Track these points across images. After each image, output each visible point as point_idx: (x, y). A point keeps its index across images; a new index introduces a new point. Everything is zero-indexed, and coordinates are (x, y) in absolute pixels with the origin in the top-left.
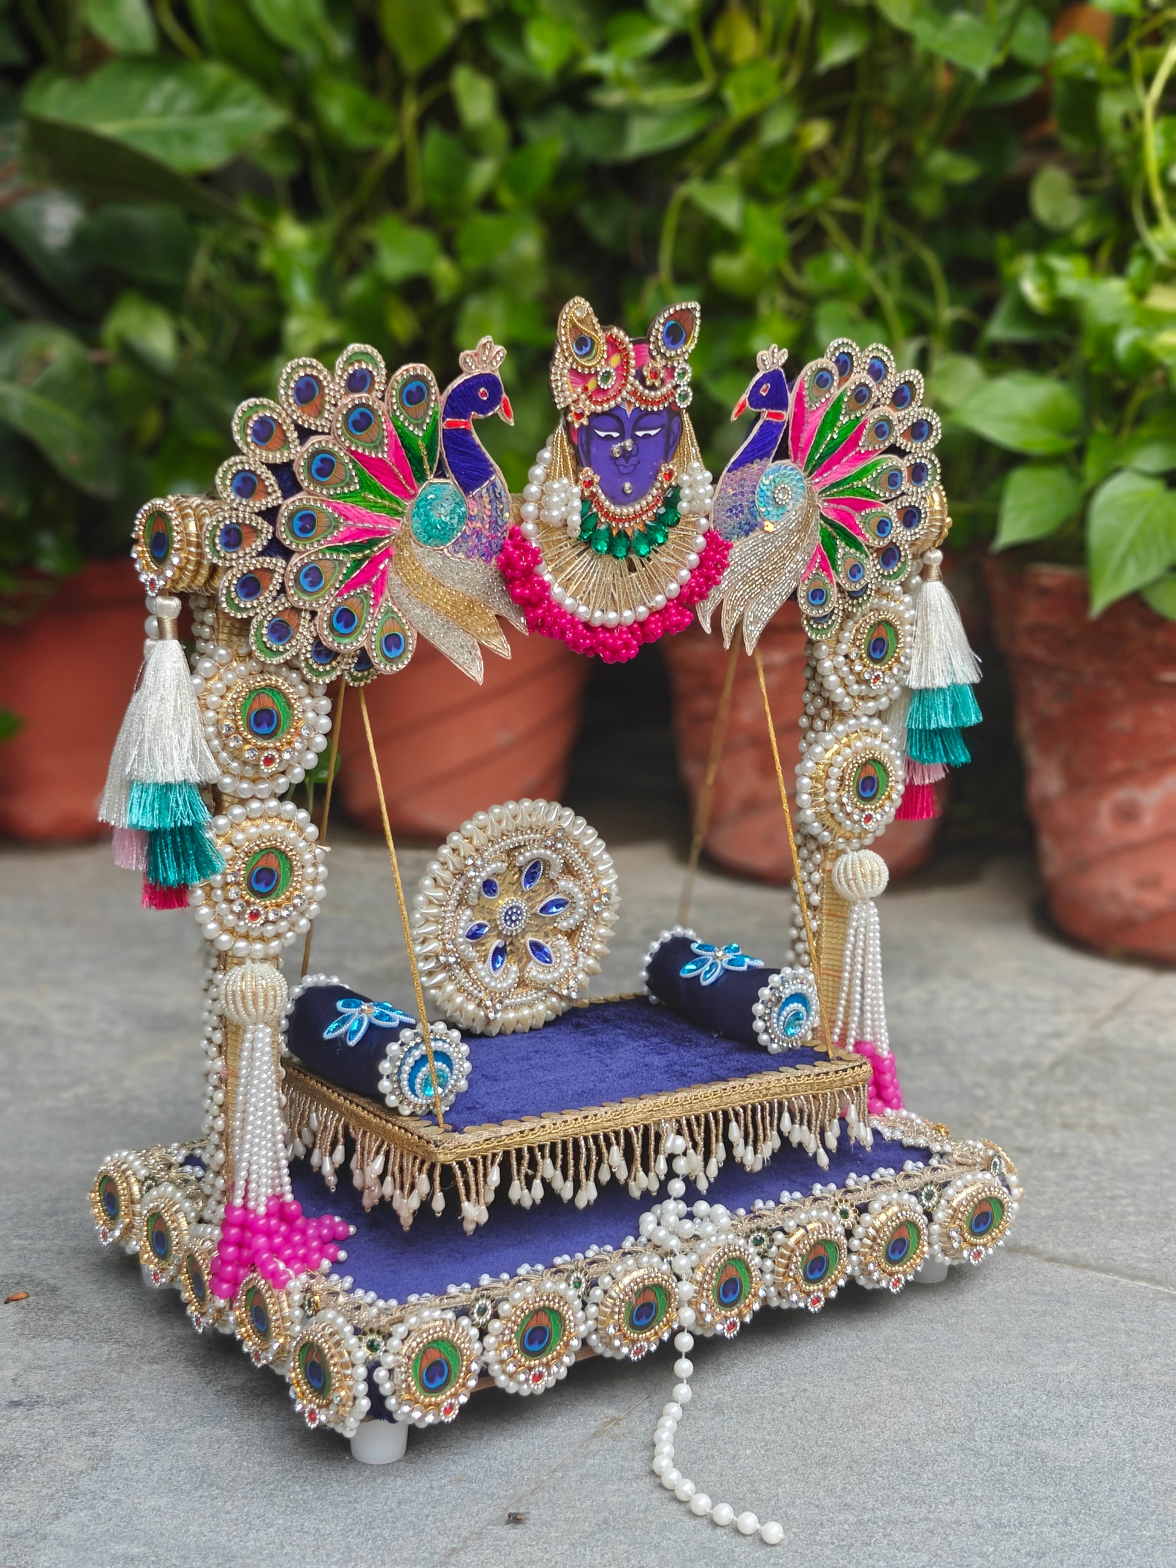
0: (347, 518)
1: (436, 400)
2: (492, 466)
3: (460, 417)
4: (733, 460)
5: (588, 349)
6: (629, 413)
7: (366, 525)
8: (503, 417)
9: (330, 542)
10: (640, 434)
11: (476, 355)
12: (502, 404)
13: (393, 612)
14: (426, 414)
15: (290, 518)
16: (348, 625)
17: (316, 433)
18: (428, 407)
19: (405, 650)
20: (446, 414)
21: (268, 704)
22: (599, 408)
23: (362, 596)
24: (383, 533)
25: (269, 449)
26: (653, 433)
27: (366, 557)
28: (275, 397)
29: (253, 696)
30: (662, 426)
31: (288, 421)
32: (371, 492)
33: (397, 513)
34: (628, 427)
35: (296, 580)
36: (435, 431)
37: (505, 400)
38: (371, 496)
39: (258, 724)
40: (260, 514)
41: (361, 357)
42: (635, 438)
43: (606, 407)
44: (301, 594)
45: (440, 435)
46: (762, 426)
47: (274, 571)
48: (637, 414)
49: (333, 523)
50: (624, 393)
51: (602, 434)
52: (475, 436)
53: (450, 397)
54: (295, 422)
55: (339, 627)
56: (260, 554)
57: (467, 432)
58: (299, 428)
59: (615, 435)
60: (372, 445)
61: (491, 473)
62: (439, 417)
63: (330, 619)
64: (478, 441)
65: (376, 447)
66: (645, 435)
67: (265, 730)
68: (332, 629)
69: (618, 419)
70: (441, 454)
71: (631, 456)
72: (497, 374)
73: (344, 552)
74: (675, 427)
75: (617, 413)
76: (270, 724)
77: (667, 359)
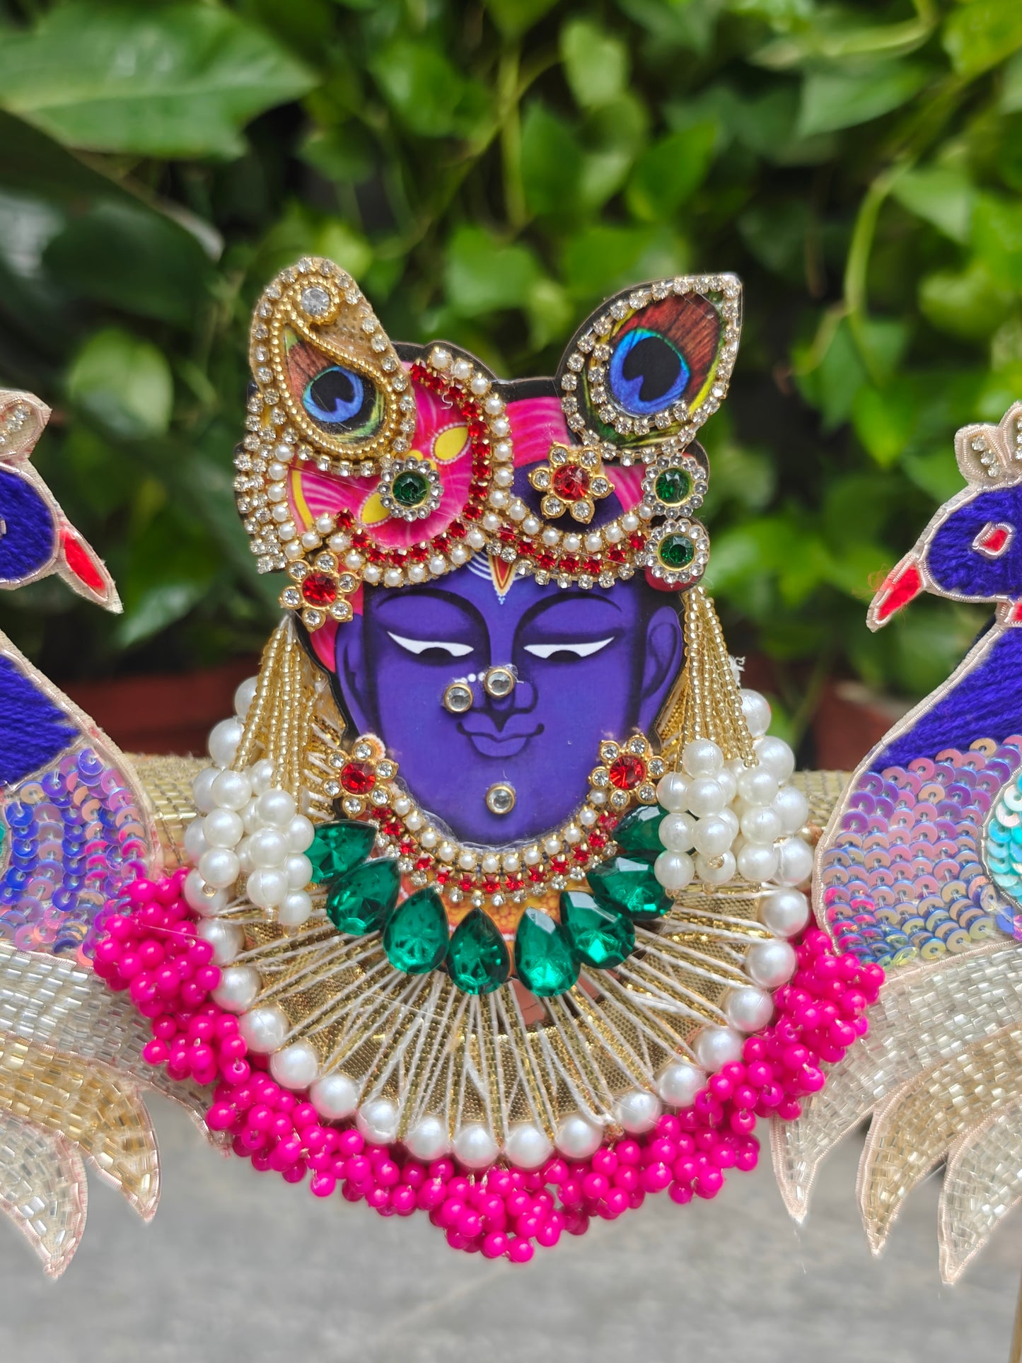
4: (891, 736)
5: (355, 406)
6: (502, 593)
8: (78, 586)
10: (543, 651)
22: (394, 577)
26: (584, 650)
30: (616, 633)
34: (501, 633)
42: (525, 664)
43: (417, 573)
46: (1000, 645)
48: (529, 599)
50: (476, 538)
51: (417, 647)
59: (459, 650)
66: (555, 656)
69: (465, 606)
71: (513, 711)
72: (27, 472)
74: (662, 639)
75: (461, 588)
77: (620, 441)
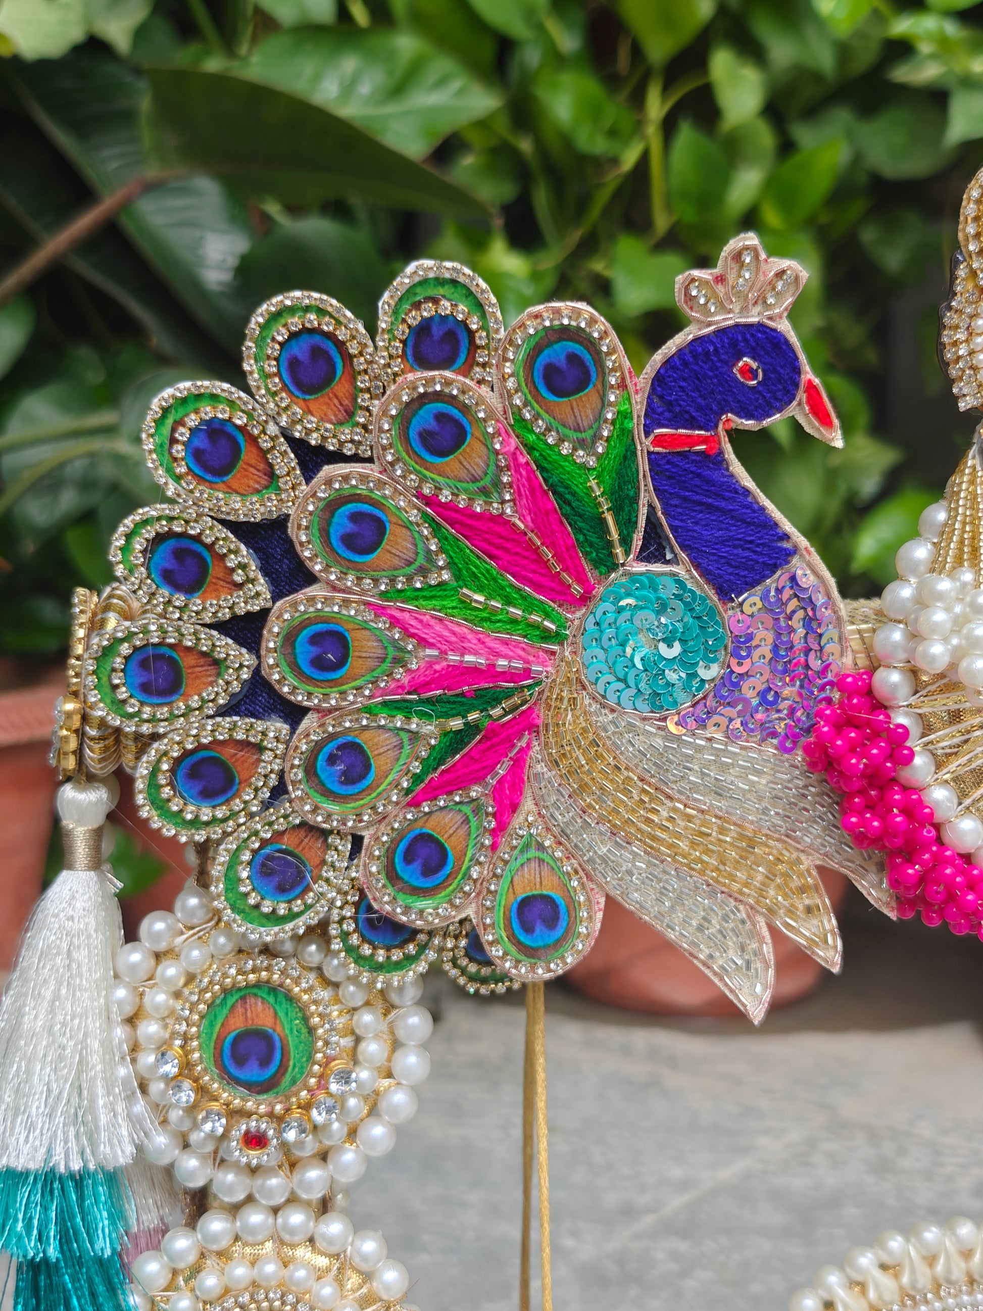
0: (423, 642)
1: (622, 385)
2: (786, 537)
3: (692, 424)
7: (468, 658)
8: (809, 427)
9: (385, 692)
11: (720, 279)
12: (801, 395)
13: (541, 847)
14: (599, 417)
15: (289, 638)
16: (429, 870)
17: (338, 457)
18: (604, 404)
19: (569, 932)
20: (653, 418)
21: (264, 1021)
23: (467, 809)
24: (509, 676)
25: (231, 490)
27: (471, 729)
28: (239, 379)
29: (231, 1001)
31: (272, 429)
32: (480, 589)
33: (547, 636)
35: (310, 770)
36: (630, 454)
37: (811, 387)
38: (480, 598)
39: (240, 1060)
40: (221, 627)
41: (441, 291)
44: (319, 799)
45: (643, 465)
47: (259, 748)
49: (391, 652)
52: (737, 469)
53: (659, 380)
54: (286, 434)
55: (410, 874)
56: (224, 712)
57: (716, 460)
58: (299, 446)
60: (473, 487)
61: (789, 554)
62: (636, 424)
63: (390, 853)
64: (748, 482)
65: (484, 491)
67: (253, 1073)
68: (392, 876)
70: (651, 507)
72: (784, 327)
73: (422, 715)
76: (265, 1062)
